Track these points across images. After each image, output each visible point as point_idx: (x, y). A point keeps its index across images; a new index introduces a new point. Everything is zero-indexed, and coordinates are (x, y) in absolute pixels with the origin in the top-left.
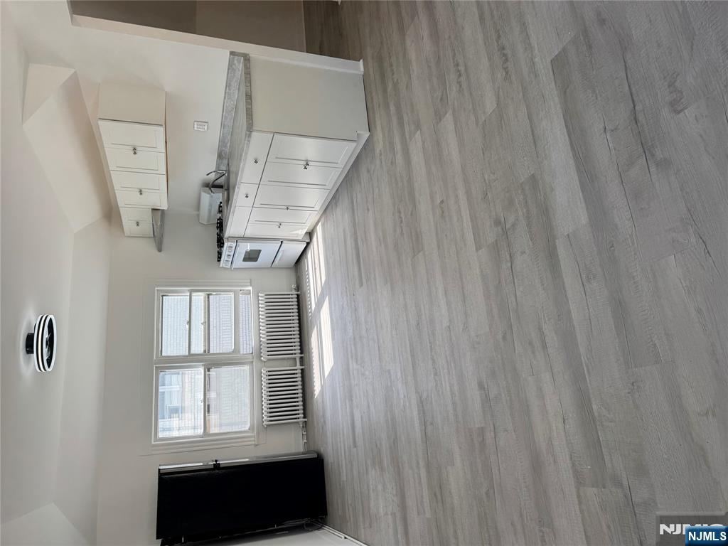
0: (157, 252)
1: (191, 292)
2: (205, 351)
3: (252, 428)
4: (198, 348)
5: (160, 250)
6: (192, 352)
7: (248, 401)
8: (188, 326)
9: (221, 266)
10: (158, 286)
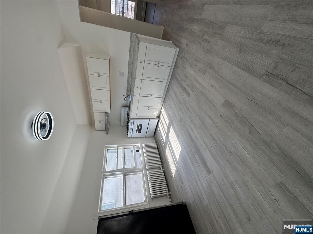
0: (106, 135)
1: (118, 147)
2: (123, 168)
3: (146, 201)
4: (121, 166)
5: (107, 134)
6: (118, 168)
7: (143, 189)
8: (116, 159)
9: (128, 137)
10: (105, 145)
